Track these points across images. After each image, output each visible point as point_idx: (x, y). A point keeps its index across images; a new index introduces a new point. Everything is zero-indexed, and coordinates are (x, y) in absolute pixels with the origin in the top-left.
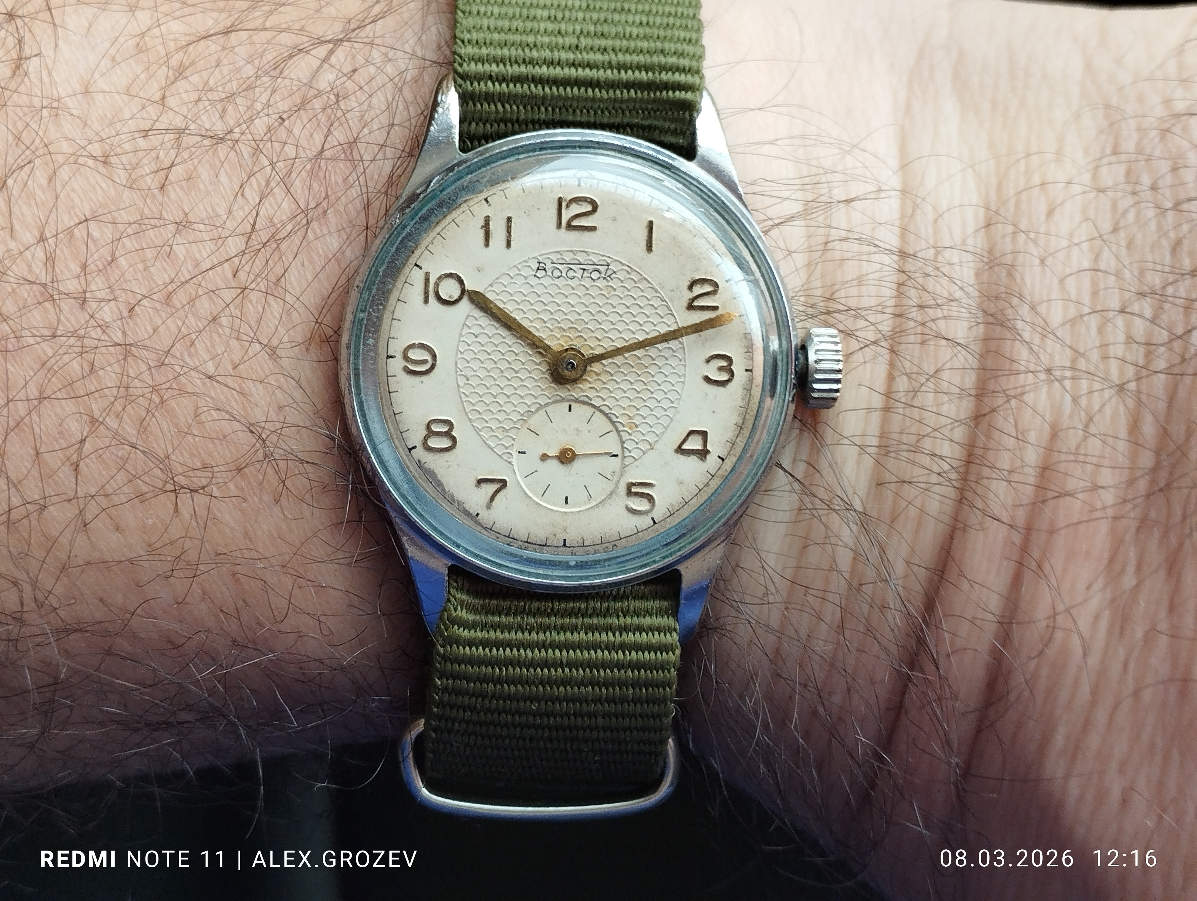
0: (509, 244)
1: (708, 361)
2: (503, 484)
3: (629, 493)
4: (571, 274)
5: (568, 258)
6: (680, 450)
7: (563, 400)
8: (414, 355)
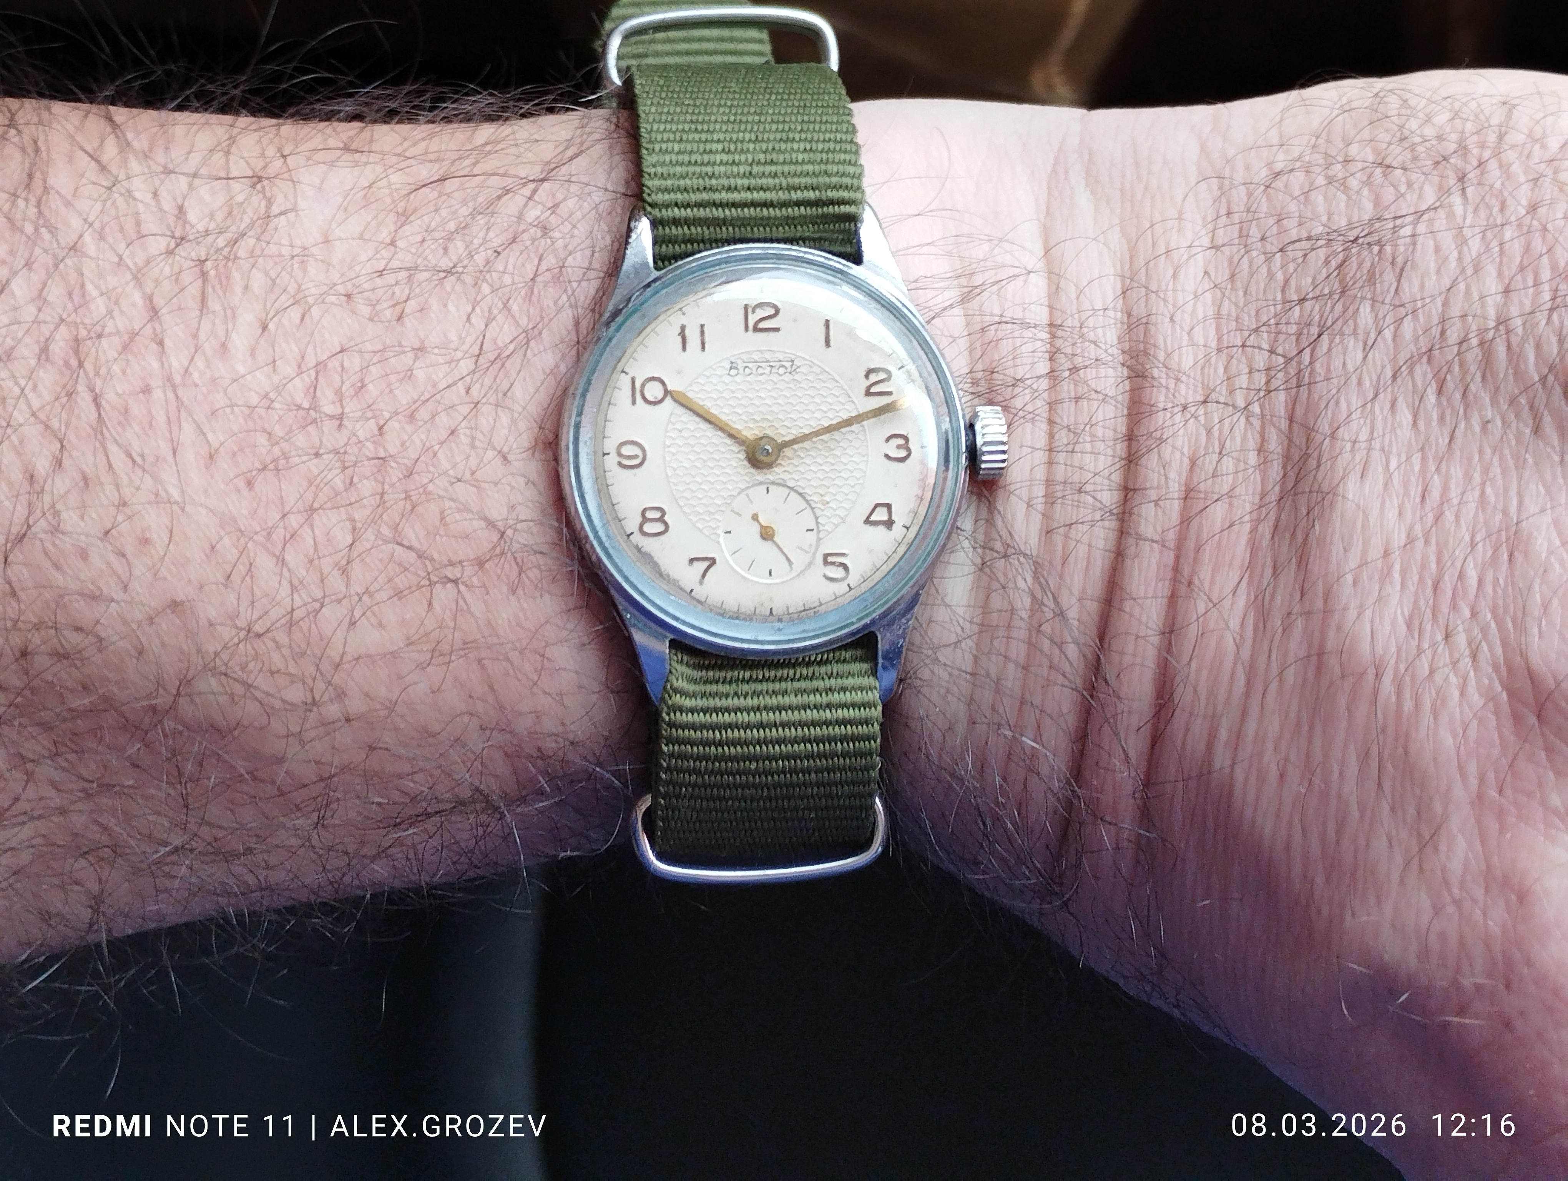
0: (703, 348)
1: (887, 440)
2: (713, 562)
3: (826, 563)
4: (760, 371)
5: (756, 357)
6: (868, 521)
7: (761, 483)
8: (627, 450)
